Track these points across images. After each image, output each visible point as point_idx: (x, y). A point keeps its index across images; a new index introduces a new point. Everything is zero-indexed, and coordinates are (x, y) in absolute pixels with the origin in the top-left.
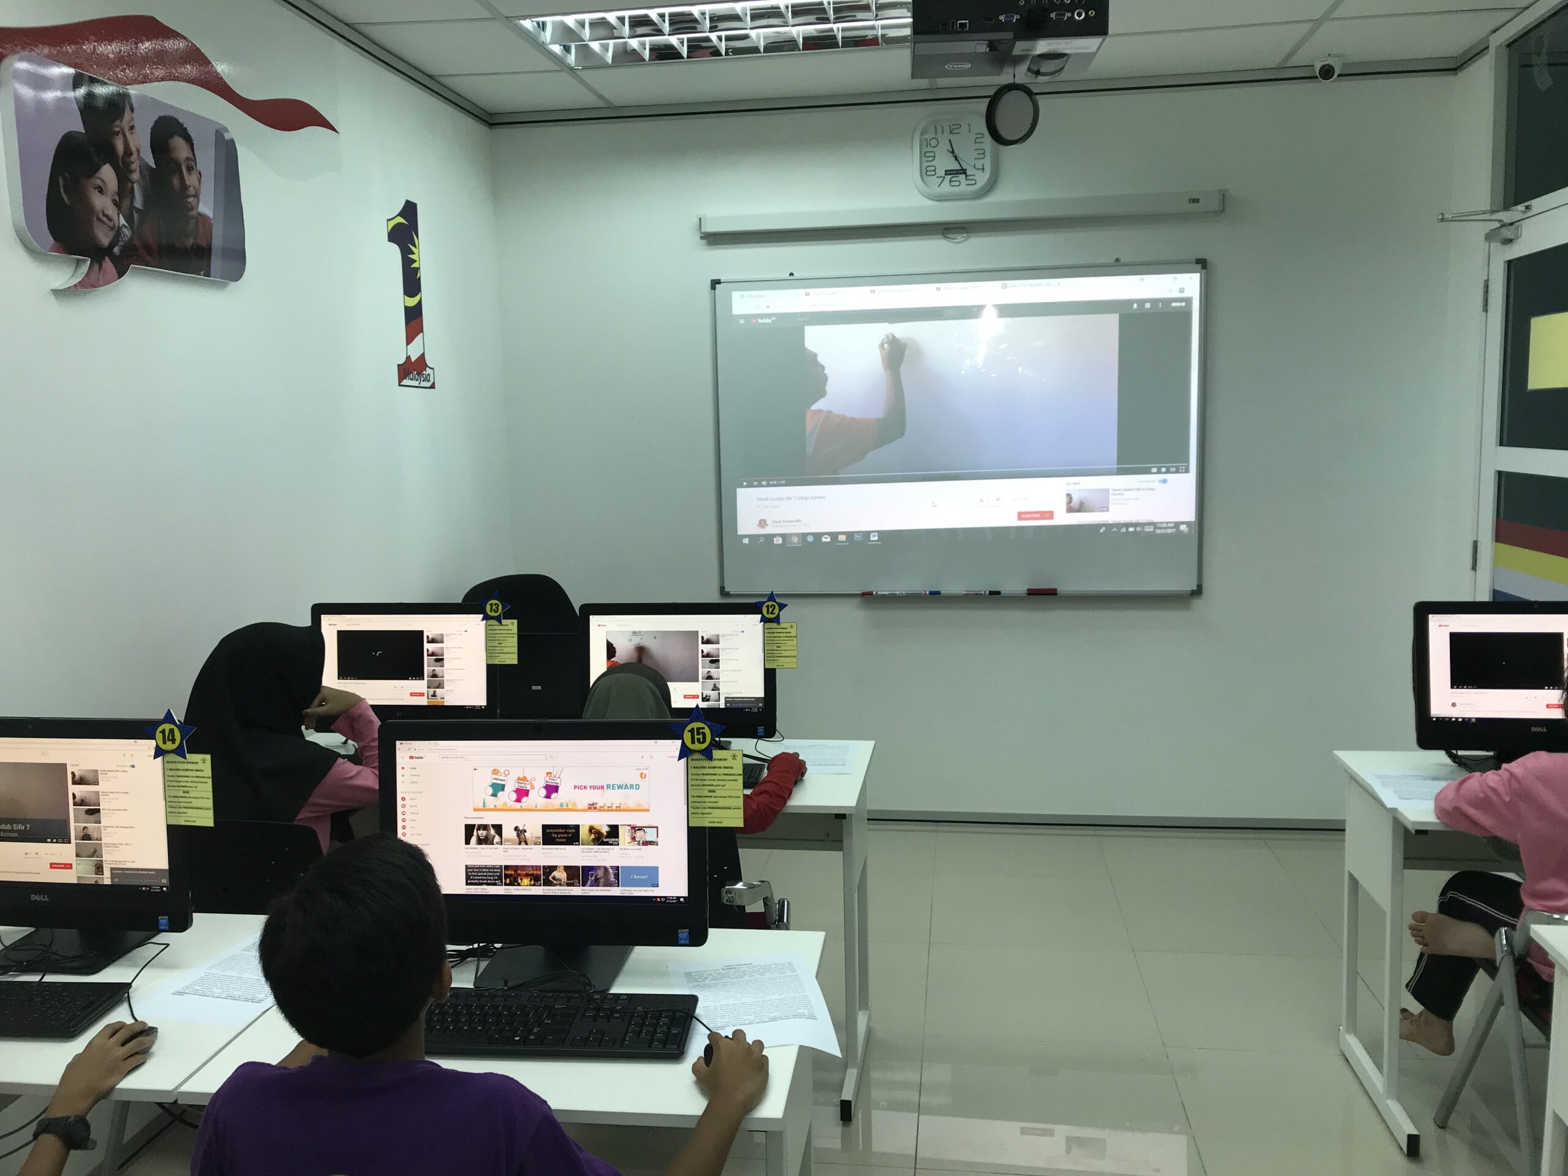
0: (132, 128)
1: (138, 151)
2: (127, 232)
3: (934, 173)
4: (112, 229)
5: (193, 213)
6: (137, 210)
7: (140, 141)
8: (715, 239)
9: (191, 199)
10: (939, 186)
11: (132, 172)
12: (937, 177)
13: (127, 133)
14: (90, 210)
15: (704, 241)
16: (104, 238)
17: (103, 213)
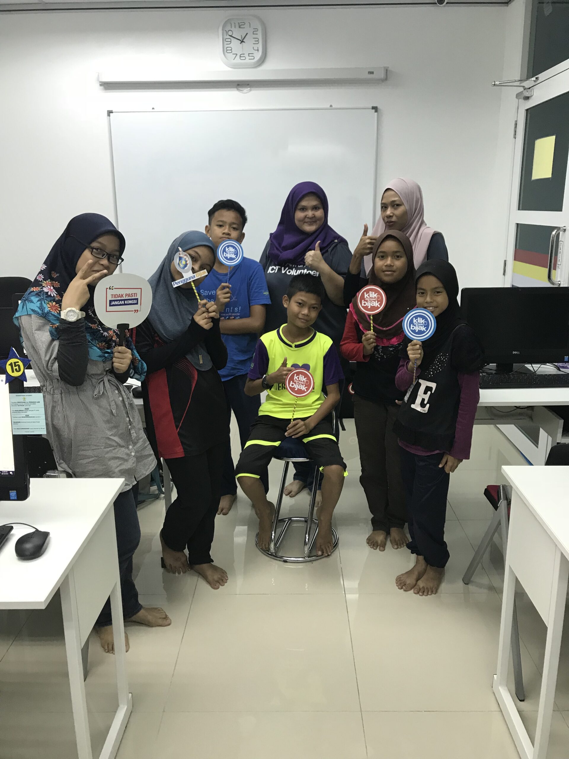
3: (230, 51)
8: (108, 86)
10: (234, 59)
12: (233, 54)
15: (102, 87)
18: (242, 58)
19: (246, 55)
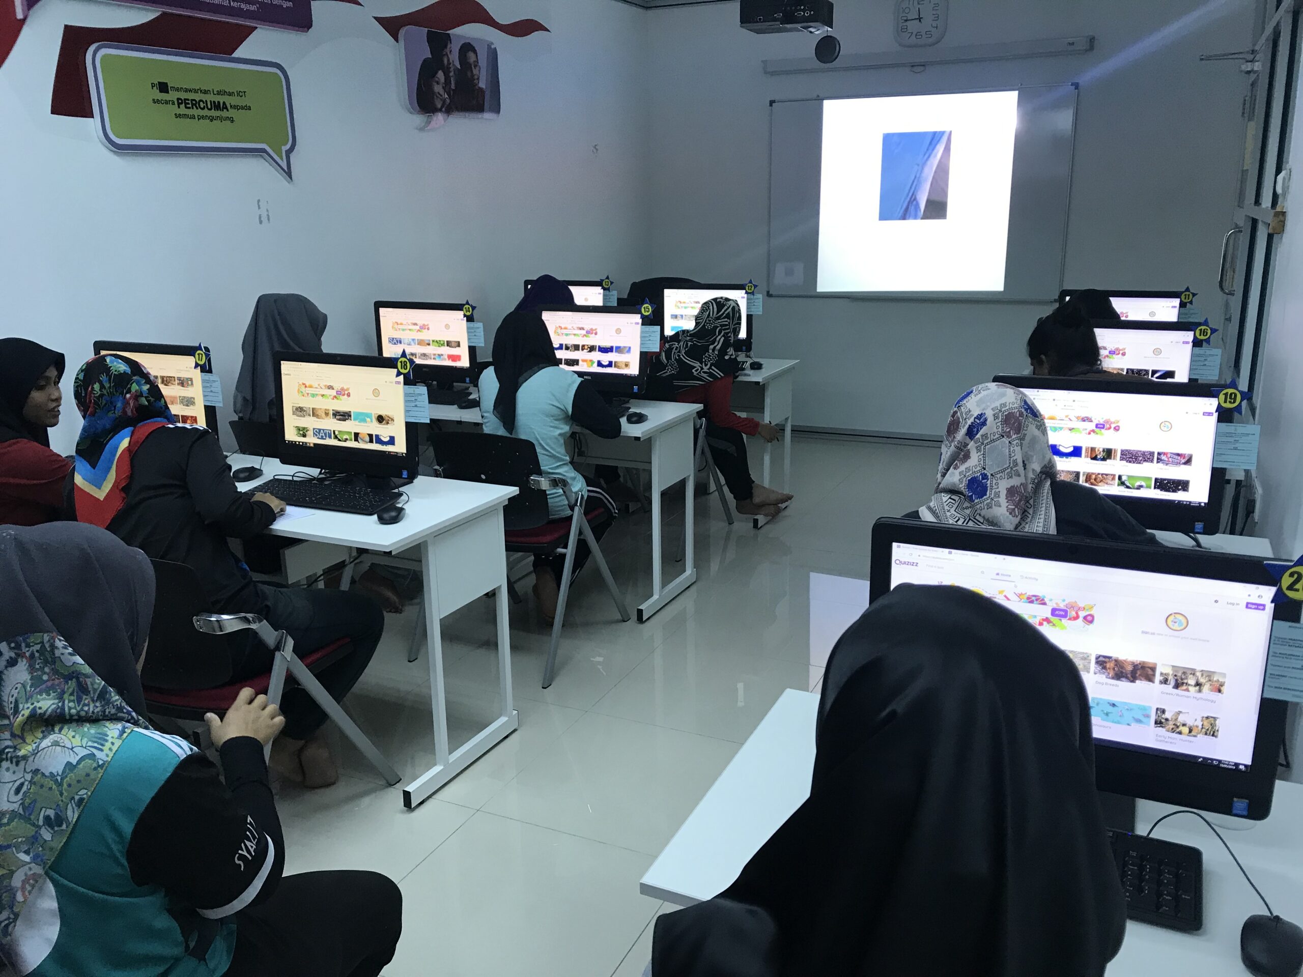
0: (451, 51)
1: (453, 61)
2: (448, 101)
3: (906, 30)
4: (441, 100)
5: (477, 87)
6: (453, 90)
7: (454, 58)
8: (772, 74)
9: (476, 81)
10: (909, 38)
11: (450, 72)
12: (908, 33)
13: (448, 53)
14: (433, 93)
15: (767, 75)
16: (439, 106)
17: (439, 93)
18: (918, 37)
19: (923, 33)
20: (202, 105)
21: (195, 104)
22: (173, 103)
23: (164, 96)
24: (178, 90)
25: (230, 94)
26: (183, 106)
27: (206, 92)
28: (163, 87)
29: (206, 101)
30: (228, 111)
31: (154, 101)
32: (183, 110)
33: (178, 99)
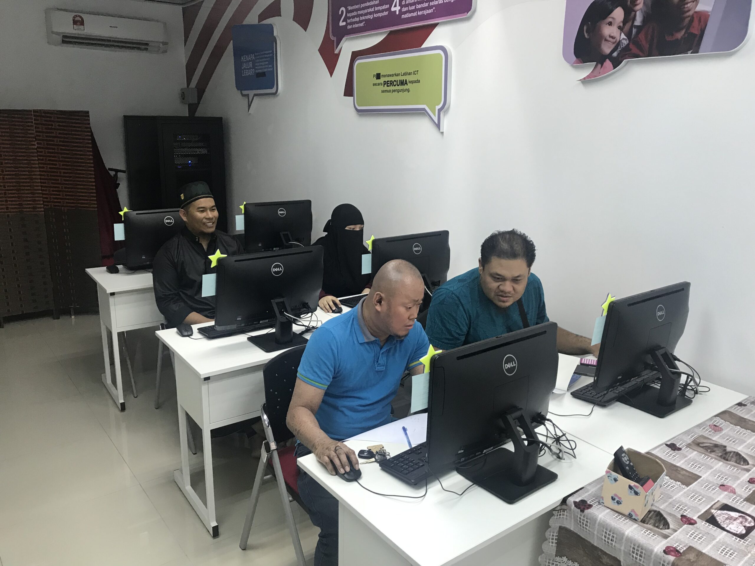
2: (625, 42)
6: (636, 27)
11: (637, 5)
14: (601, 36)
16: (607, 49)
17: (610, 36)
20: (395, 83)
21: (391, 83)
22: (382, 85)
23: (378, 81)
24: (385, 76)
25: (410, 74)
26: (386, 85)
27: (397, 75)
28: (378, 76)
29: (397, 80)
30: (407, 85)
31: (374, 85)
32: (386, 88)
33: (384, 82)
